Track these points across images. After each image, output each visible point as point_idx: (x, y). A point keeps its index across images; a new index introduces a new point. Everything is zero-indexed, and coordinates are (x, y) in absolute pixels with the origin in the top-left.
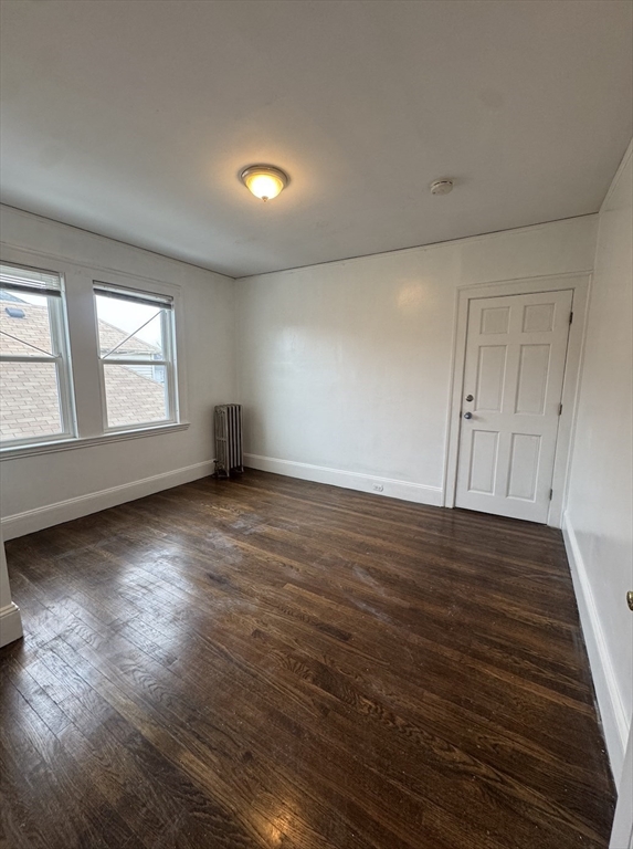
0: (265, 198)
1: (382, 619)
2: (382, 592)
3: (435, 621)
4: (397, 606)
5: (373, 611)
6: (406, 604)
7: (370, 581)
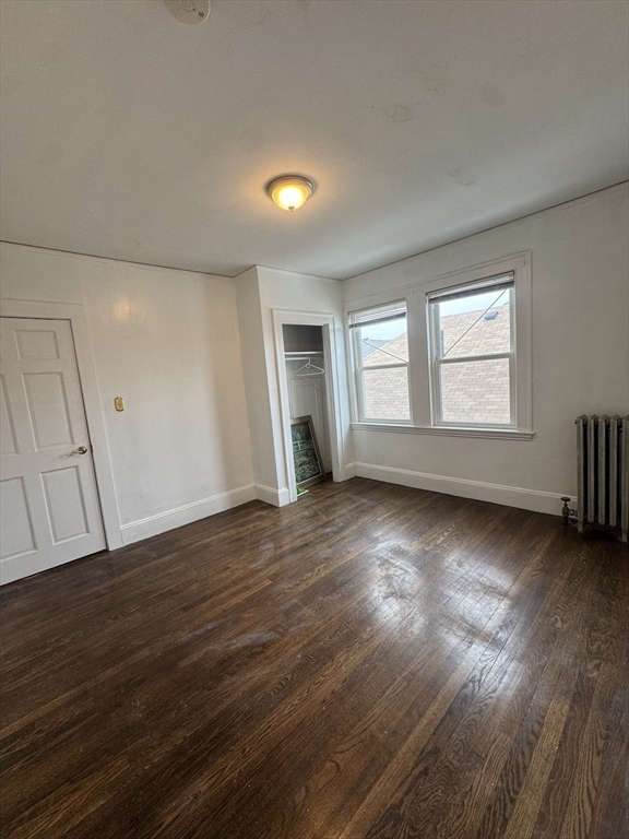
0: (291, 208)
1: (185, 636)
2: (216, 648)
3: (143, 680)
4: (188, 654)
5: (197, 633)
6: (185, 663)
7: (240, 643)
